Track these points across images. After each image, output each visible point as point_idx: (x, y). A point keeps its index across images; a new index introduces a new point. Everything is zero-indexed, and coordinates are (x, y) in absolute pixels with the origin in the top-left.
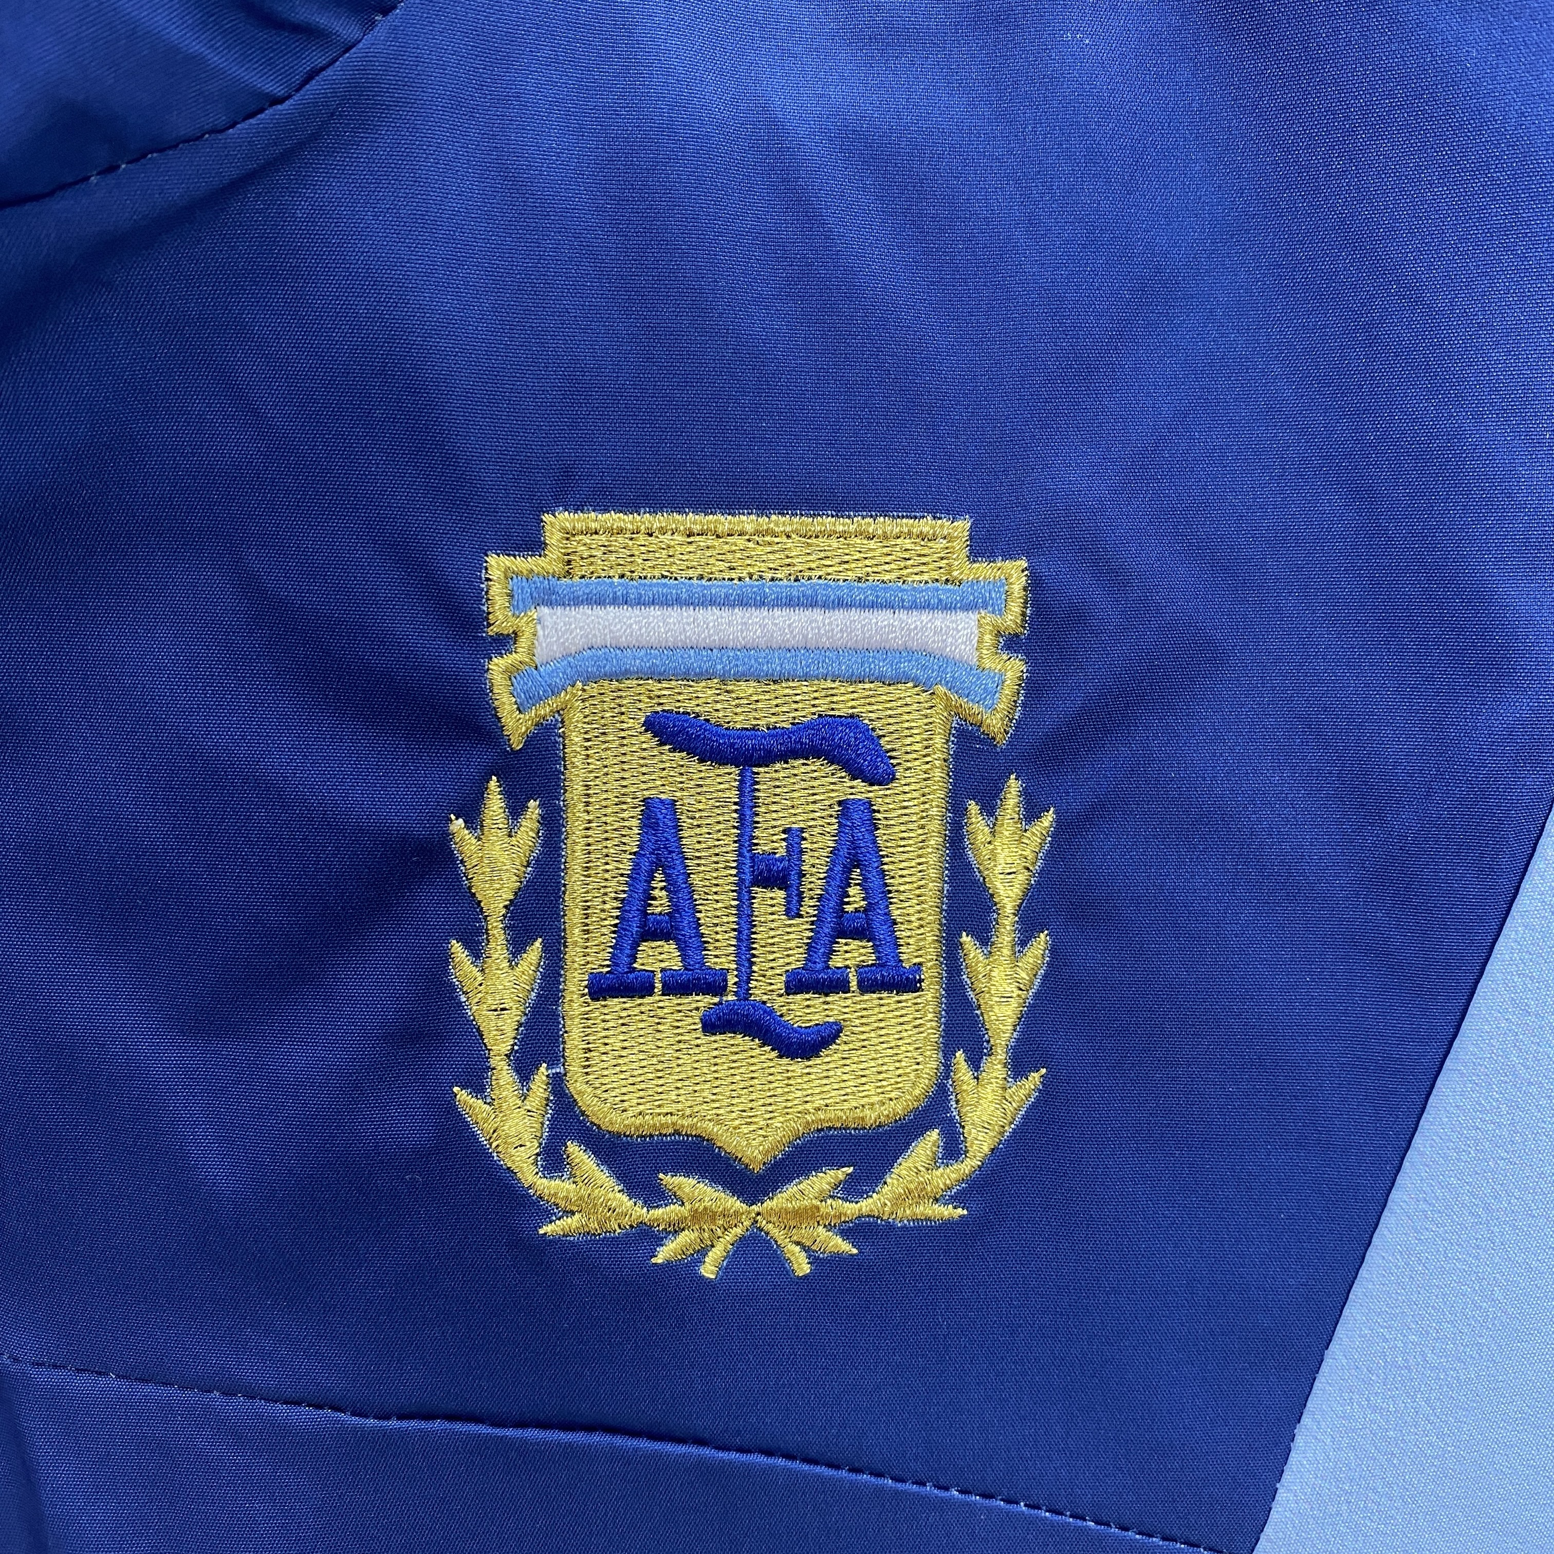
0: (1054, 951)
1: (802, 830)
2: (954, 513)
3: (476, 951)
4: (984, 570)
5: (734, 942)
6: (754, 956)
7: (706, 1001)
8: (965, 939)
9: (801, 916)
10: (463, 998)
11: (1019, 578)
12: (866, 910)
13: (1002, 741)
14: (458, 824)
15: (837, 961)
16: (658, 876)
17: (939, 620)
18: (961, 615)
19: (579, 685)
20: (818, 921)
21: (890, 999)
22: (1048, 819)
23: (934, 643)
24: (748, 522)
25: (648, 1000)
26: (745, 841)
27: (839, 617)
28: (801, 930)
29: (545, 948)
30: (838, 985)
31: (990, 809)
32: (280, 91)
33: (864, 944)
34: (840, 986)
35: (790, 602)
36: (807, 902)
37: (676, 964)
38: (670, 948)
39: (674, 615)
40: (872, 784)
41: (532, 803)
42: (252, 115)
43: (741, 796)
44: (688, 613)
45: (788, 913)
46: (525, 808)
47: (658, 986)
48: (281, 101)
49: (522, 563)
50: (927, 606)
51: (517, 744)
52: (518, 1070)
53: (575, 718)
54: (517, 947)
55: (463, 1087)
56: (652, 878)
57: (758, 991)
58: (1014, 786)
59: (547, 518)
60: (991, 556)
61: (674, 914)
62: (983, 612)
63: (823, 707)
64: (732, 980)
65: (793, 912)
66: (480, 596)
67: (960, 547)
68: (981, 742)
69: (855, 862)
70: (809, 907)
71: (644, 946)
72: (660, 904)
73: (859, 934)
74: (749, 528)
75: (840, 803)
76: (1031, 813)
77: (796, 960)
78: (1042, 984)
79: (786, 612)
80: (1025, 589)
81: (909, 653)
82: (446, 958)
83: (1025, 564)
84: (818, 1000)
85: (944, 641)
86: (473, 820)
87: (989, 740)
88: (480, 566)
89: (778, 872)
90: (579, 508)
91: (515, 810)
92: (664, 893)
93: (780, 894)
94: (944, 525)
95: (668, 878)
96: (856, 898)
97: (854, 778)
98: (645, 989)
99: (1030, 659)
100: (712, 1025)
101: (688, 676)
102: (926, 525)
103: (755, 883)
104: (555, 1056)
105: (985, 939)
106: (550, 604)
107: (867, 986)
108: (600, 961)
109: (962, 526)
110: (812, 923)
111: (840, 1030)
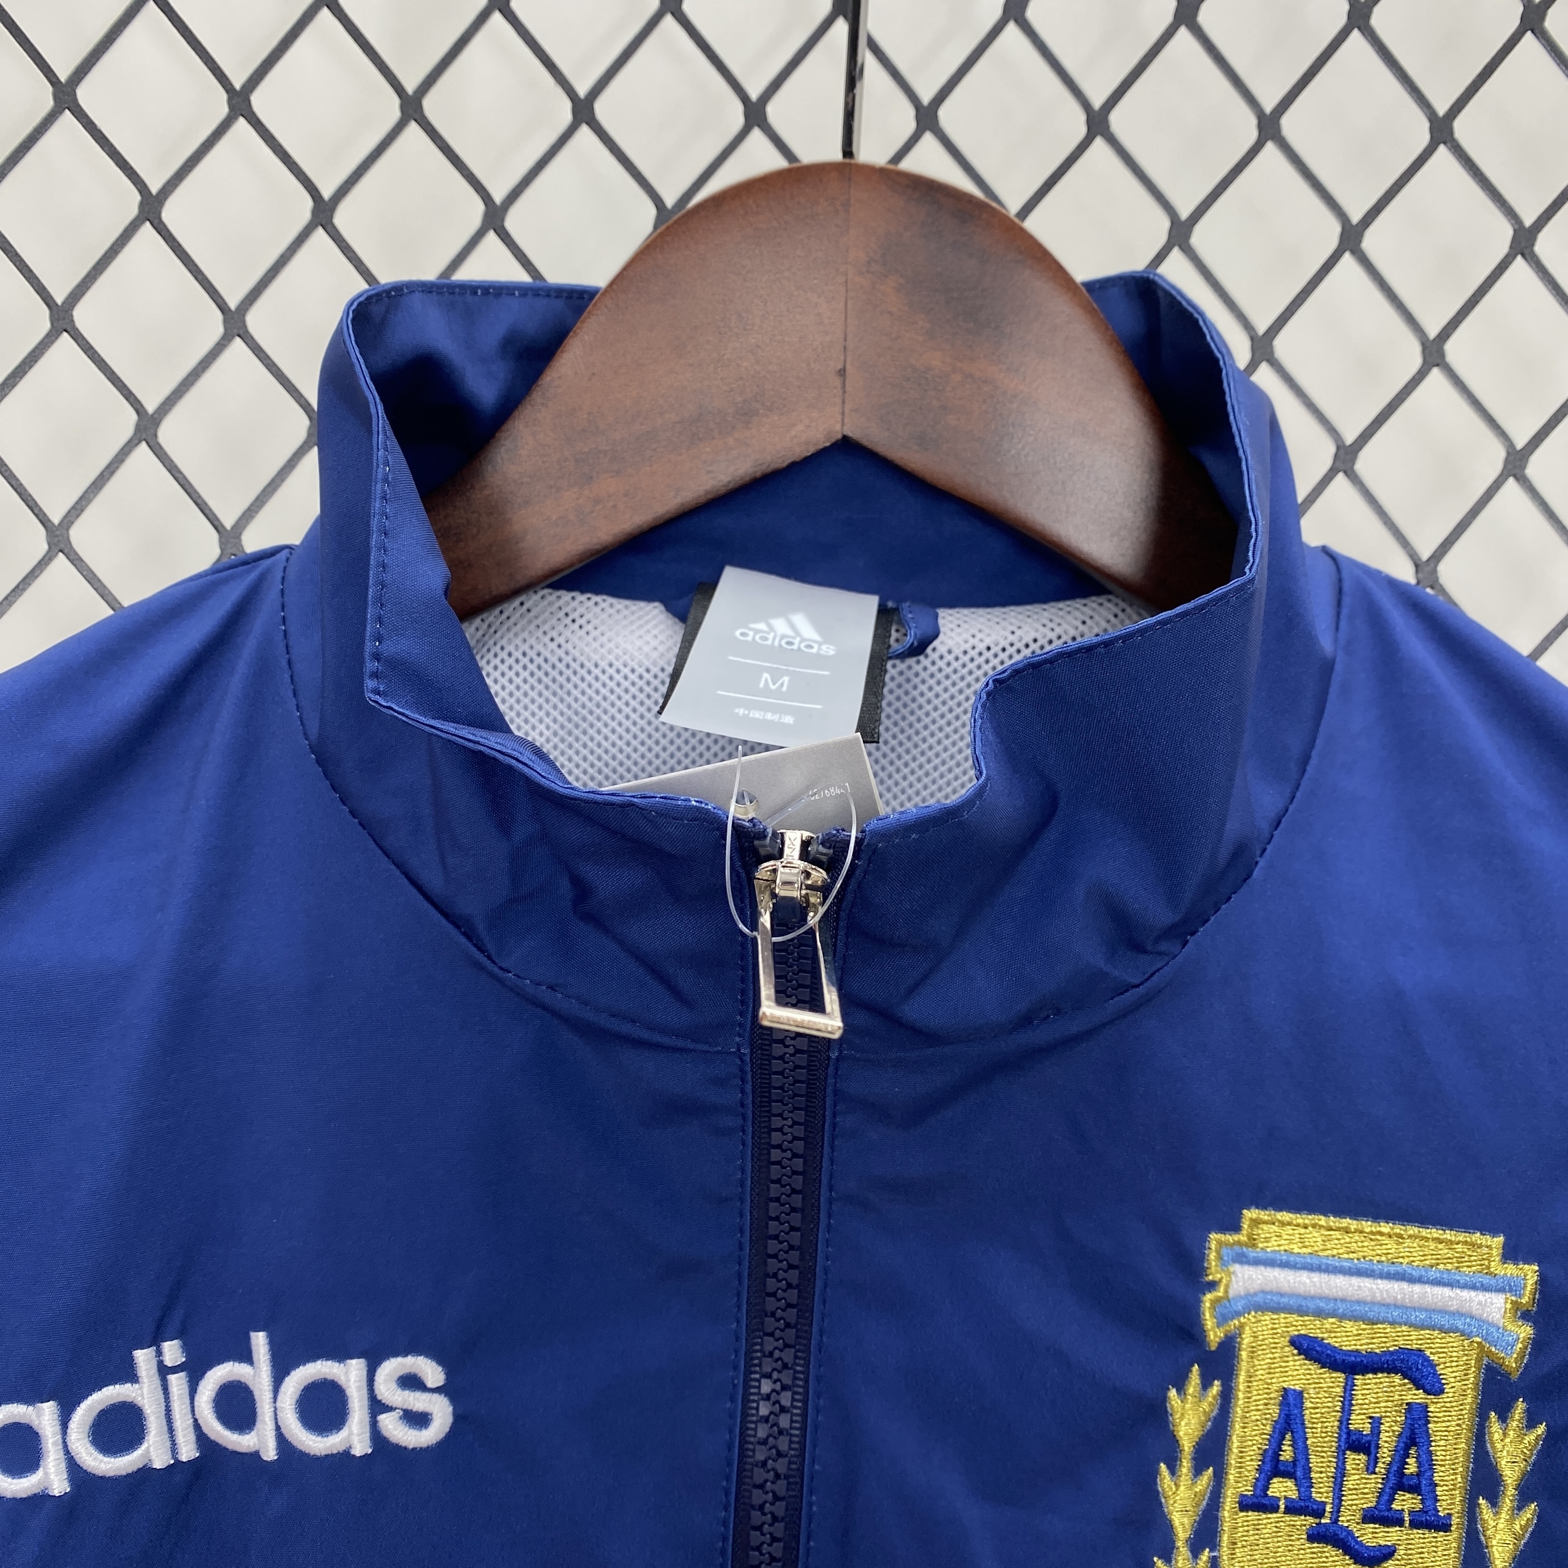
0: (1541, 1516)
1: (1380, 1418)
2: (1494, 1232)
3: (1173, 1471)
4: (1511, 1269)
5: (1331, 1485)
6: (1343, 1495)
7: (1311, 1520)
8: (1481, 1501)
9: (1375, 1473)
10: (1163, 1500)
11: (1532, 1277)
12: (1418, 1475)
13: (1515, 1376)
14: (1173, 1393)
15: (1396, 1506)
16: (1288, 1436)
17: (1481, 1297)
18: (1493, 1295)
19: (1253, 1313)
20: (1386, 1479)
21: (1429, 1535)
22: (1541, 1429)
23: (1475, 1309)
24: (1368, 1226)
25: (1274, 1515)
26: (1344, 1421)
27: (1417, 1288)
28: (1374, 1482)
29: (1215, 1472)
30: (1395, 1520)
31: (1503, 1418)
32: (1136, 981)
33: (1415, 1496)
34: (1399, 1522)
35: (1389, 1276)
36: (1380, 1465)
37: (1294, 1495)
38: (1290, 1484)
39: (1316, 1277)
40: (1429, 1394)
41: (1216, 1382)
42: (1122, 994)
43: (1345, 1392)
44: (1325, 1277)
45: (1367, 1469)
46: (1211, 1385)
47: (1282, 1507)
48: (1137, 986)
49: (1230, 1238)
50: (1474, 1287)
51: (1214, 1346)
52: (1192, 1552)
53: (1247, 1332)
54: (1198, 1471)
55: (1160, 1558)
56: (1284, 1438)
57: (1343, 1520)
58: (1520, 1407)
59: (1245, 1211)
60: (1515, 1261)
61: (1295, 1462)
62: (1508, 1295)
63: (1401, 1343)
64: (1328, 1508)
65: (1371, 1468)
66: (1203, 1257)
67: (1496, 1253)
68: (1501, 1375)
69: (1414, 1443)
70: (1381, 1468)
71: (1275, 1480)
72: (1287, 1453)
73: (1414, 1489)
74: (1368, 1230)
75: (1407, 1404)
76: (1531, 1424)
77: (1370, 1502)
78: (1530, 1538)
79: (1385, 1282)
80: (1536, 1283)
81: (1459, 1314)
82: (1156, 1472)
83: (1536, 1268)
84: (1381, 1529)
85: (1483, 1310)
86: (1181, 1390)
87: (1507, 1375)
88: (1204, 1240)
89: (1365, 1444)
90: (1264, 1208)
91: (1206, 1385)
92: (1290, 1448)
93: (1363, 1457)
94: (1487, 1240)
95: (1294, 1440)
96: (1412, 1467)
97: (1418, 1389)
98: (1274, 1509)
99: (1536, 1325)
100: (1315, 1536)
101: (1320, 1314)
102: (1477, 1237)
103: (1350, 1449)
104: (1214, 1545)
105: (1494, 1502)
106: (1241, 1263)
107: (1414, 1524)
108: (1247, 1489)
109: (1500, 1240)
110: (1383, 1479)
111: (1395, 1551)
